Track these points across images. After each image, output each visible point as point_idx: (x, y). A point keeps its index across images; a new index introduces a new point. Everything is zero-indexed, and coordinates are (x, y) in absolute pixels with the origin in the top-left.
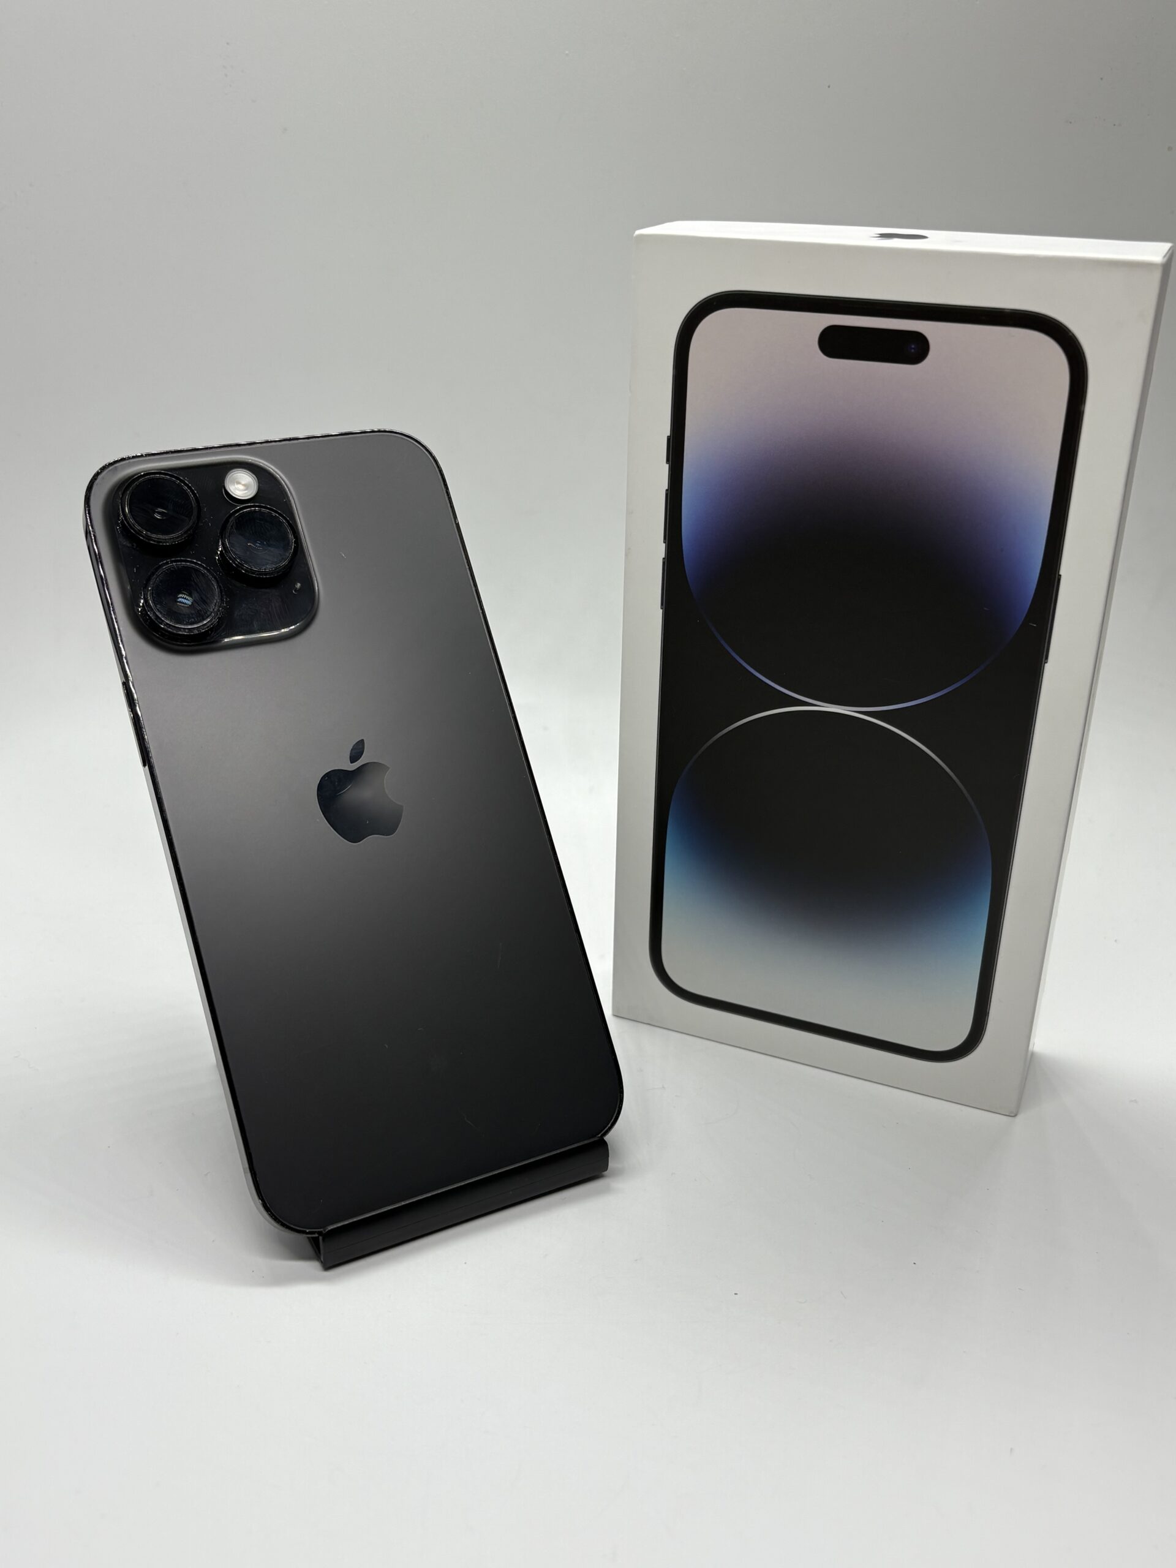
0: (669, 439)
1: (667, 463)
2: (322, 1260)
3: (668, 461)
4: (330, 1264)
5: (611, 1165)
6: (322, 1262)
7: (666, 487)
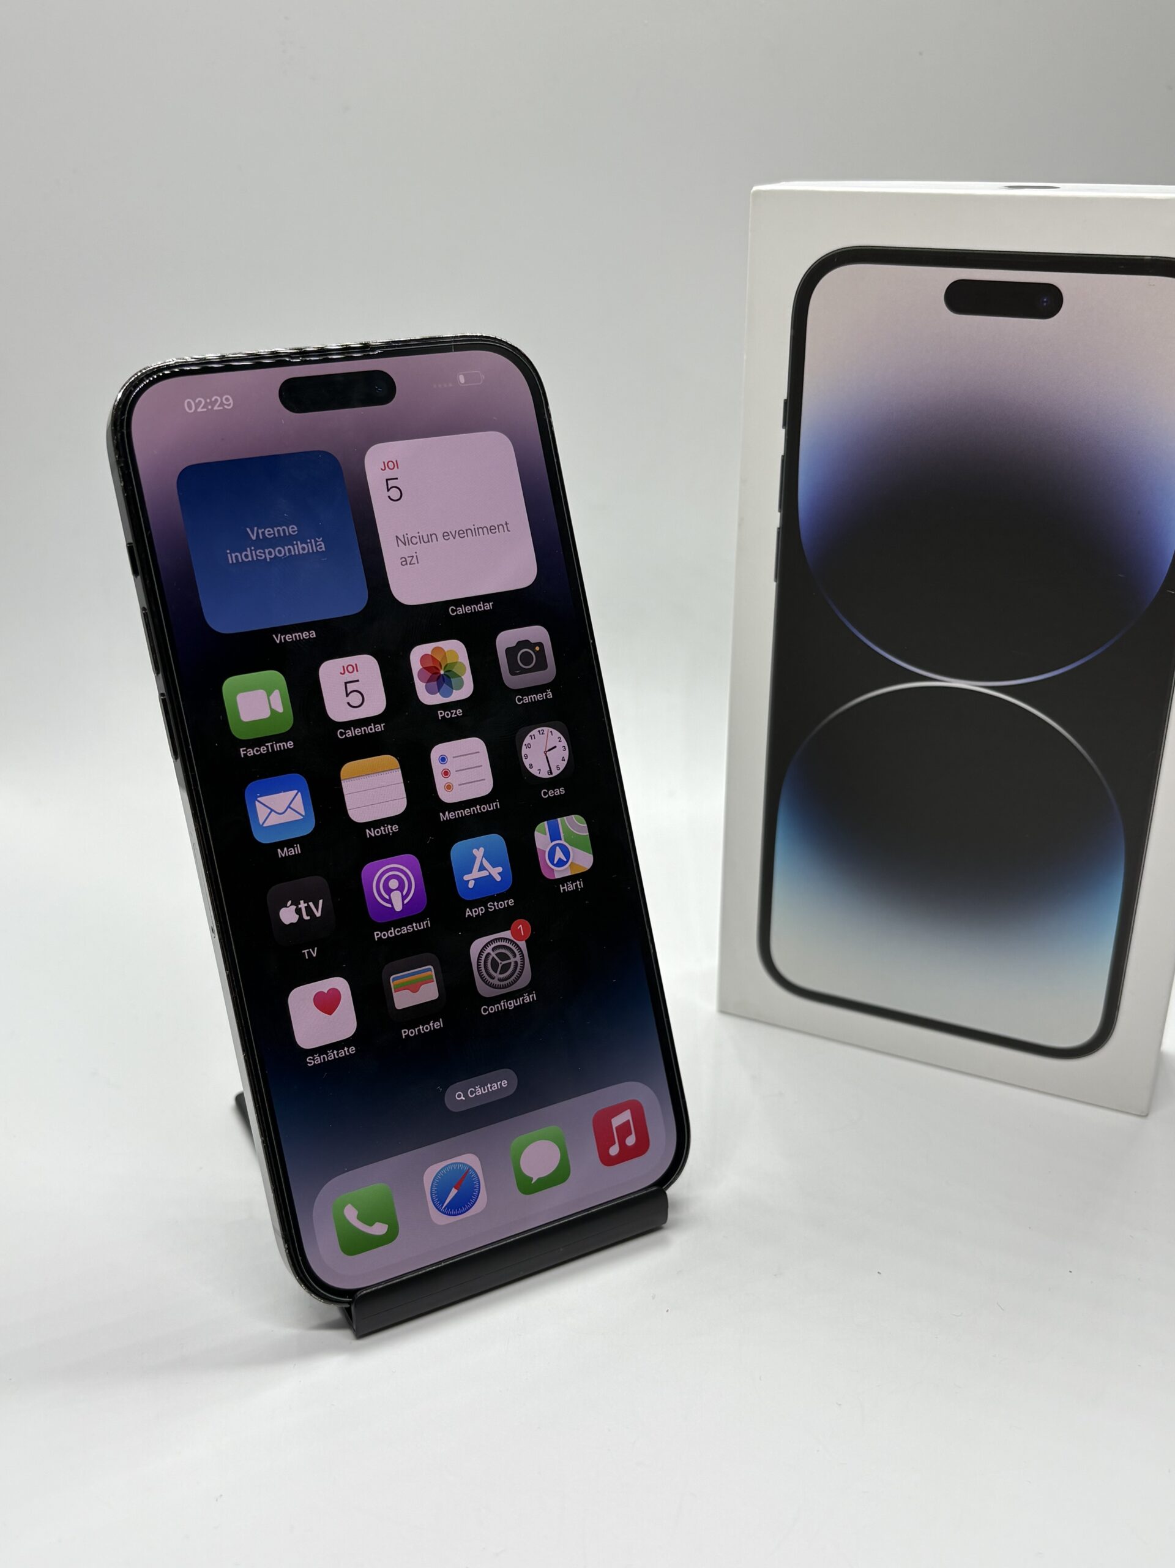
0: (786, 402)
1: (783, 428)
2: (355, 1327)
3: (784, 425)
4: (361, 1333)
5: (670, 1216)
6: (354, 1330)
7: (782, 453)
